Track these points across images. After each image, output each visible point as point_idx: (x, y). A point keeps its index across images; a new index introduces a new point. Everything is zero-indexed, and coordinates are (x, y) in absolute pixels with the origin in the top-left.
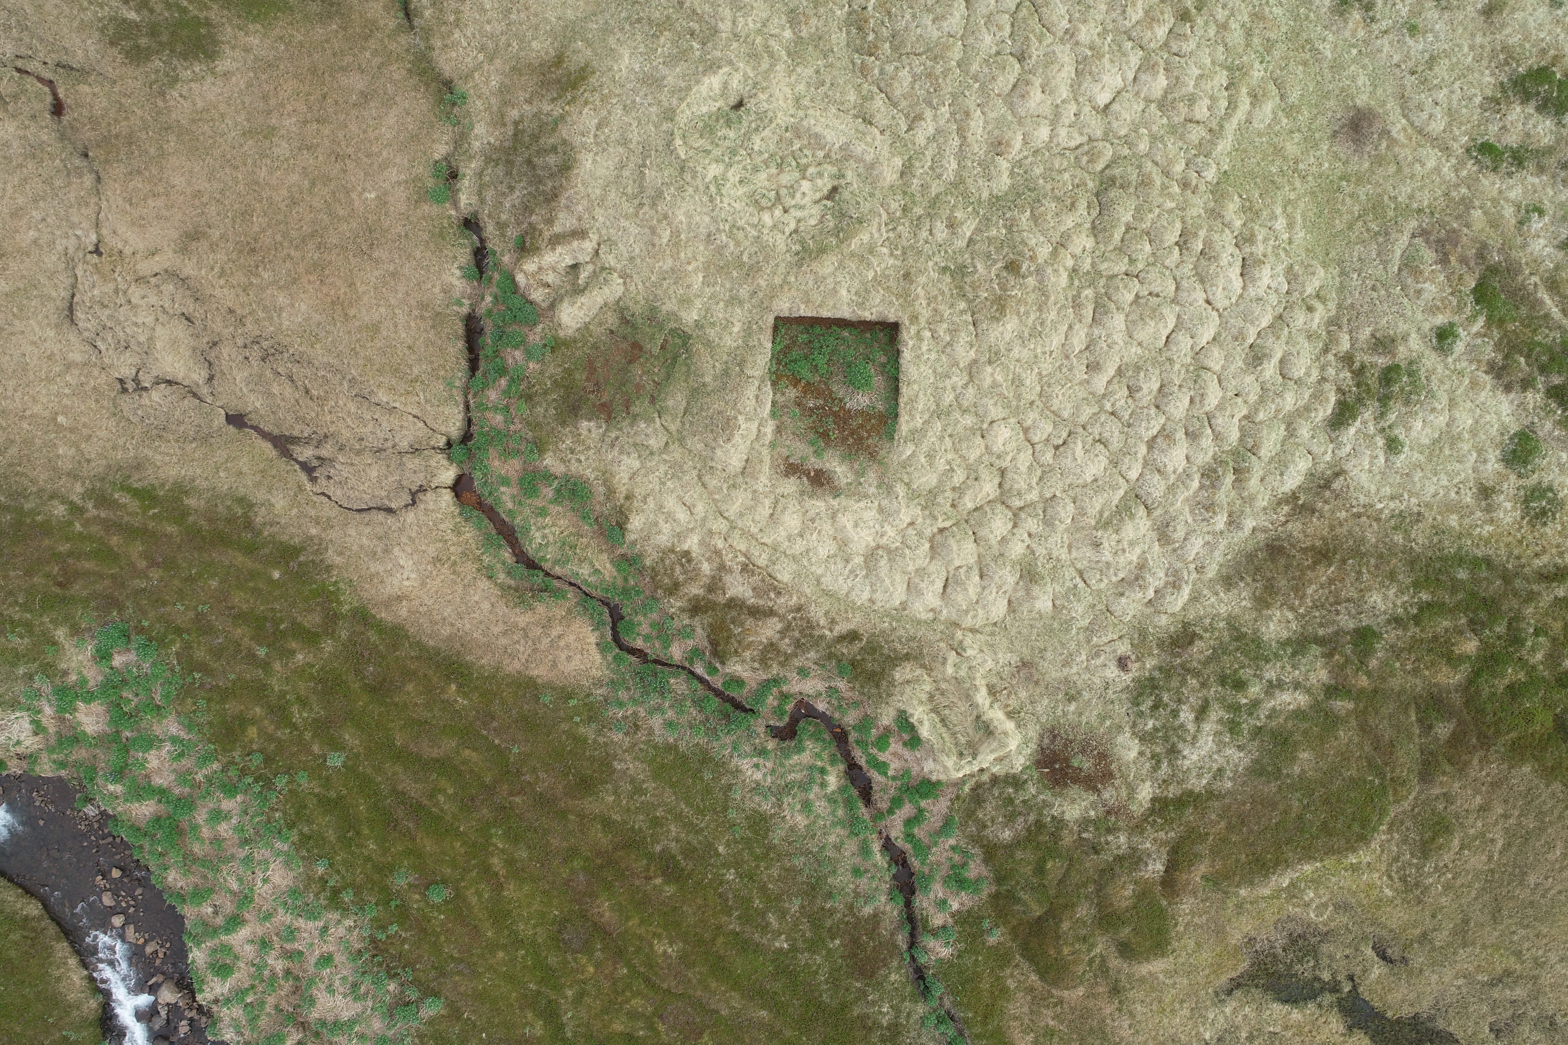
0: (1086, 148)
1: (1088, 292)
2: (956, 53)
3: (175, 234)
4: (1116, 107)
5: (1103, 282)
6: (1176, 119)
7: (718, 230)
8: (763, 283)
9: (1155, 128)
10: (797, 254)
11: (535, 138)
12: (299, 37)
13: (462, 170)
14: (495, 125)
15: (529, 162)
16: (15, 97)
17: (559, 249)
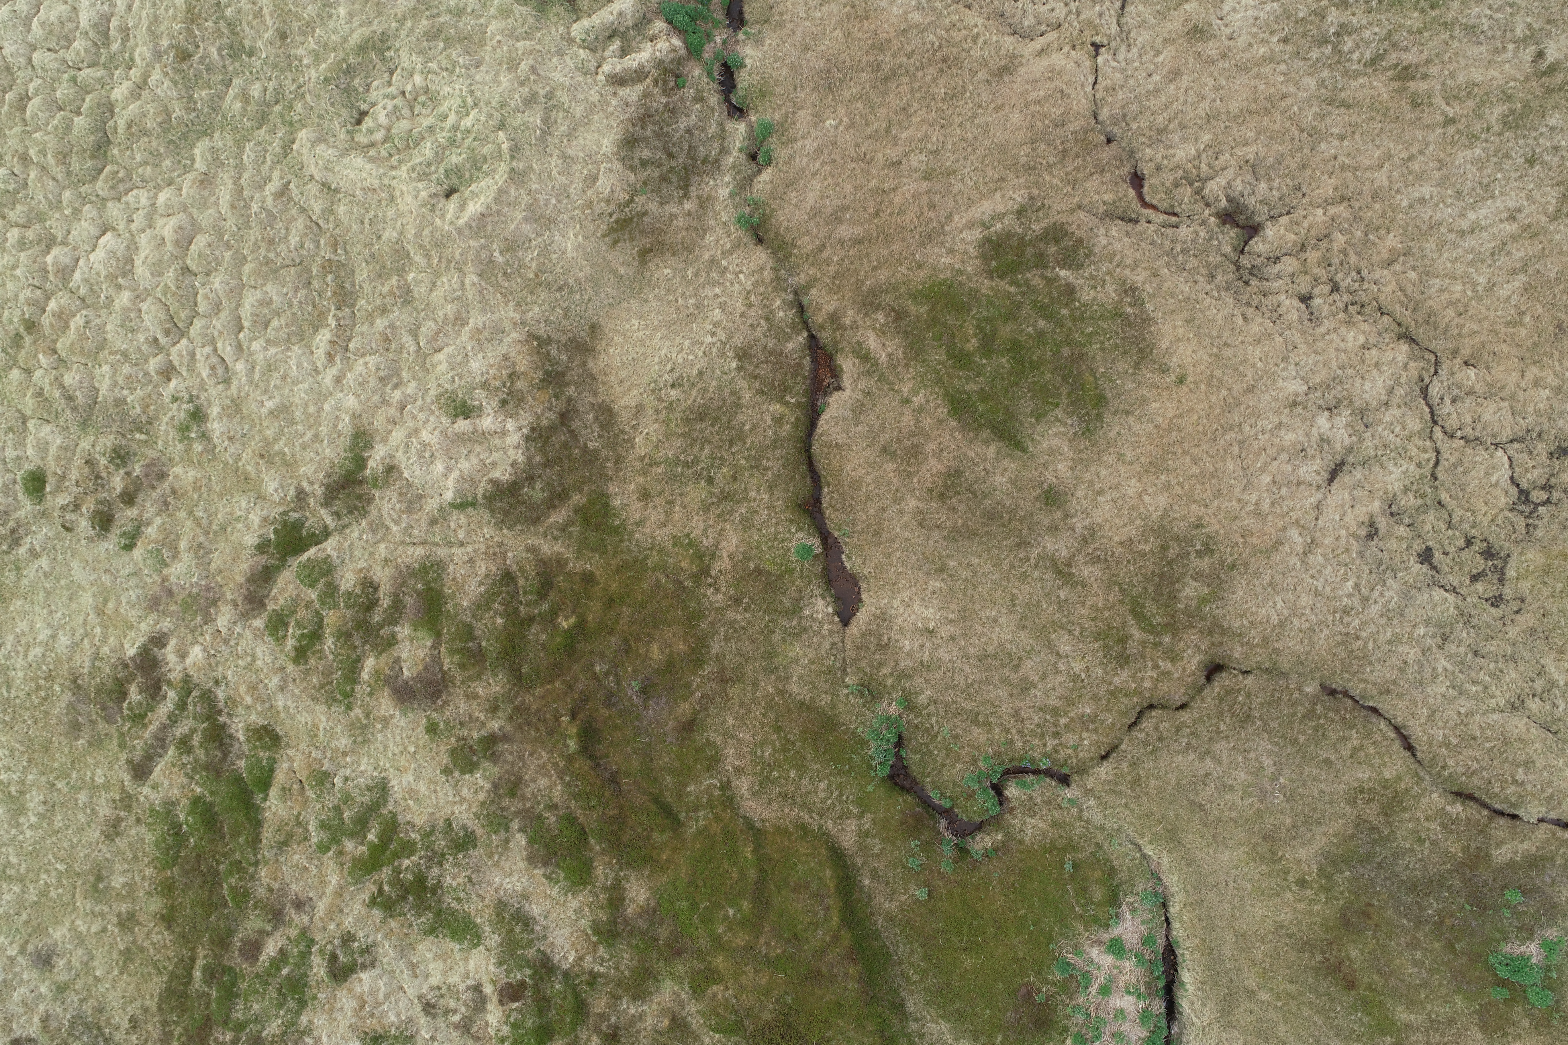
0: (121, 187)
1: (115, 47)
2: (247, 269)
3: (1022, 70)
4: (94, 231)
5: (103, 60)
6: (37, 226)
7: (467, 69)
8: (424, 22)
9: (57, 215)
10: (389, 48)
11: (664, 179)
12: (902, 269)
13: (743, 157)
14: (709, 198)
15: (671, 156)
16: (1176, 185)
17: (635, 65)
